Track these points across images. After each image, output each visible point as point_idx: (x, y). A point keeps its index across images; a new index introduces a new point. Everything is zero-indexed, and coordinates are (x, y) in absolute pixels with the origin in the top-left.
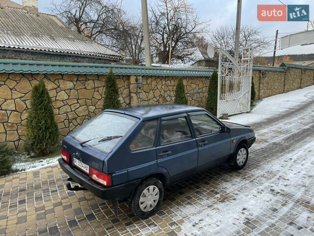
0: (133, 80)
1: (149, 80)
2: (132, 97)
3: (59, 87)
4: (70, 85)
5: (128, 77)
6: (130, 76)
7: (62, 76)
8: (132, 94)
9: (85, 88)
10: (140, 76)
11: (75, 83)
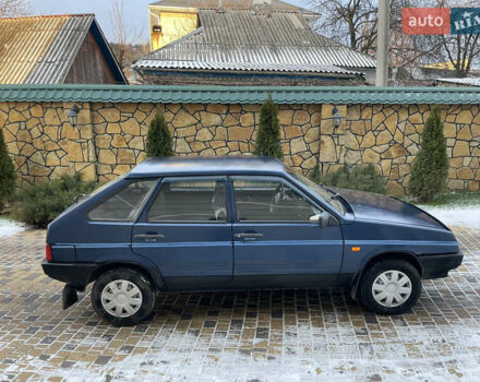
0: (326, 111)
1: (366, 113)
2: (323, 142)
3: (200, 122)
4: (216, 119)
5: (318, 107)
6: (321, 105)
7: (205, 106)
8: (323, 138)
9: (239, 125)
10: (341, 104)
11: (224, 116)
